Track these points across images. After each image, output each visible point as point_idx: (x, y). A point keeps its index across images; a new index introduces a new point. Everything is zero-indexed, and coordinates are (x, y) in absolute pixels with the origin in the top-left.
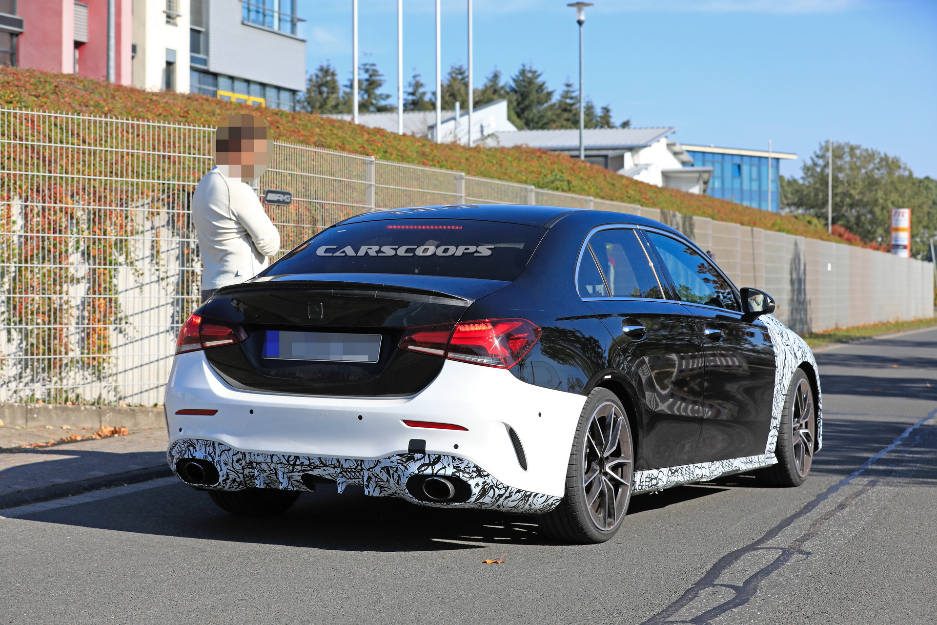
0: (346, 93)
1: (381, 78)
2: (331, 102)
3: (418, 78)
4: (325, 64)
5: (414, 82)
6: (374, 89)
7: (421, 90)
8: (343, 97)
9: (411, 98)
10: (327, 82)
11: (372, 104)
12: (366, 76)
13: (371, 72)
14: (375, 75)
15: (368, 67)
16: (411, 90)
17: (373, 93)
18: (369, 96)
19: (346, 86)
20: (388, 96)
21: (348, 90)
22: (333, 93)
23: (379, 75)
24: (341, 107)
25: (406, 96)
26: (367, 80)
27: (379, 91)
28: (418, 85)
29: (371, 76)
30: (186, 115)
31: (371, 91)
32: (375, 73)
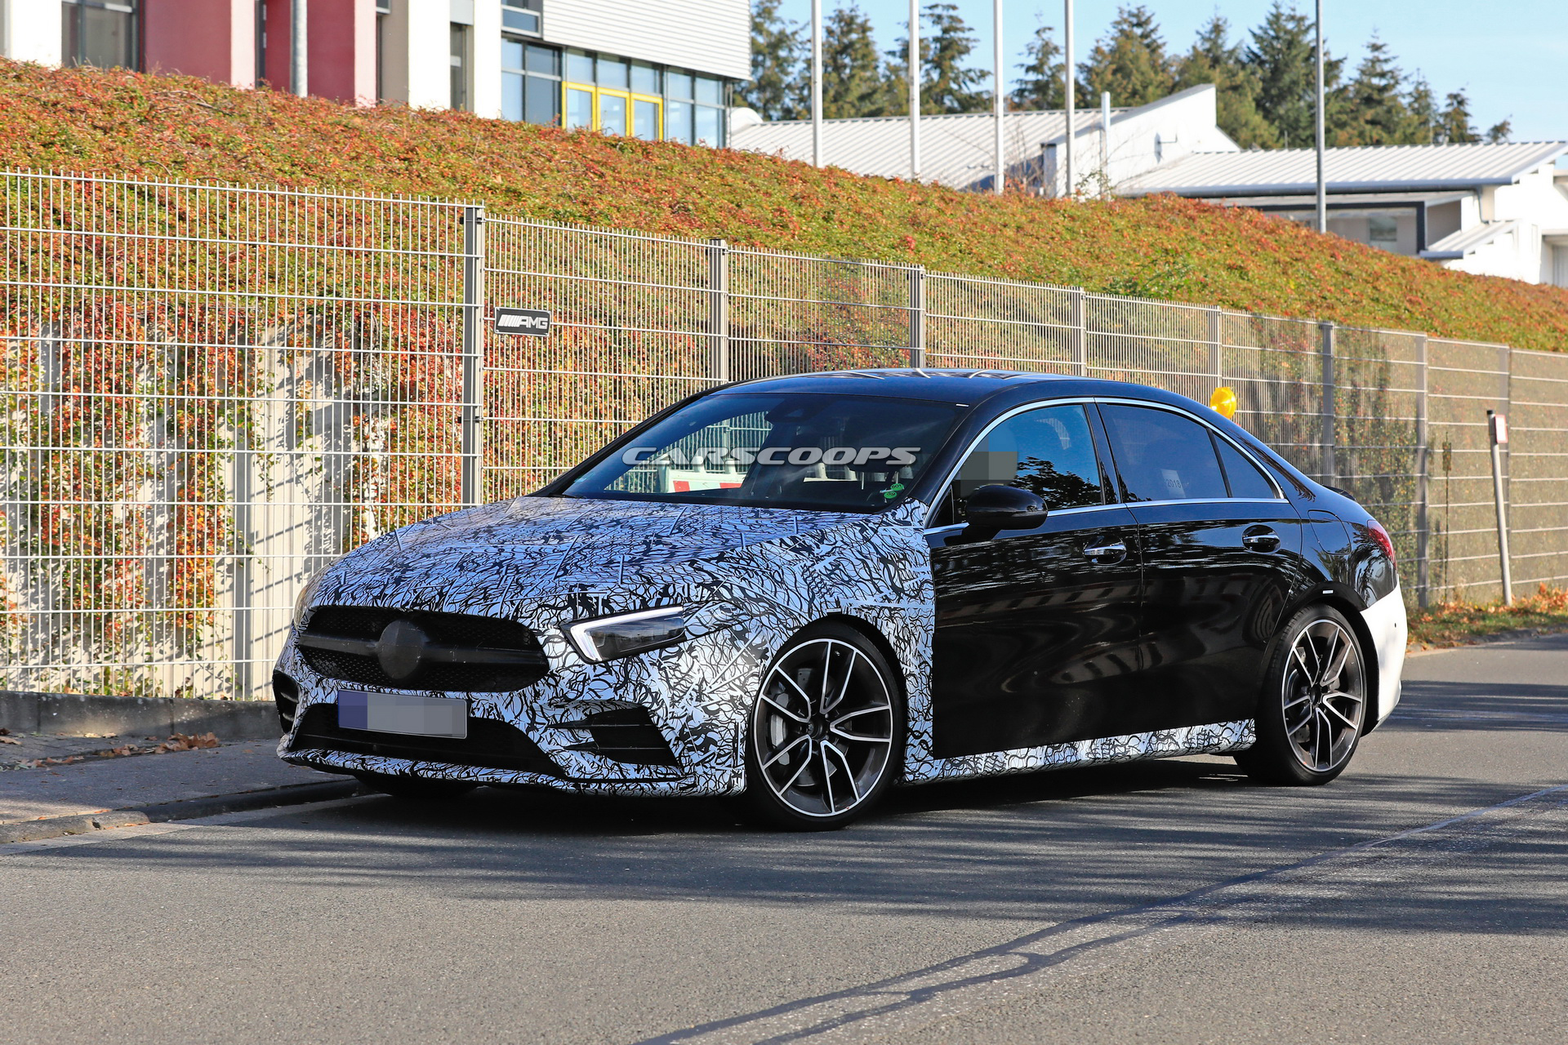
0: (895, 70)
1: (967, 35)
2: (857, 89)
3: (1045, 36)
4: (846, 7)
5: (1038, 43)
6: (952, 58)
7: (1054, 60)
8: (888, 78)
9: (1032, 76)
10: (851, 44)
11: (951, 92)
12: (937, 31)
13: (946, 23)
14: (956, 30)
15: (938, 11)
16: (1032, 61)
17: (952, 68)
18: (942, 75)
19: (892, 53)
20: (983, 74)
21: (896, 61)
22: (864, 68)
23: (962, 30)
24: (881, 100)
25: (1021, 74)
26: (936, 40)
27: (962, 64)
28: (1047, 50)
29: (945, 31)
30: (410, 155)
31: (946, 63)
32: (954, 25)
